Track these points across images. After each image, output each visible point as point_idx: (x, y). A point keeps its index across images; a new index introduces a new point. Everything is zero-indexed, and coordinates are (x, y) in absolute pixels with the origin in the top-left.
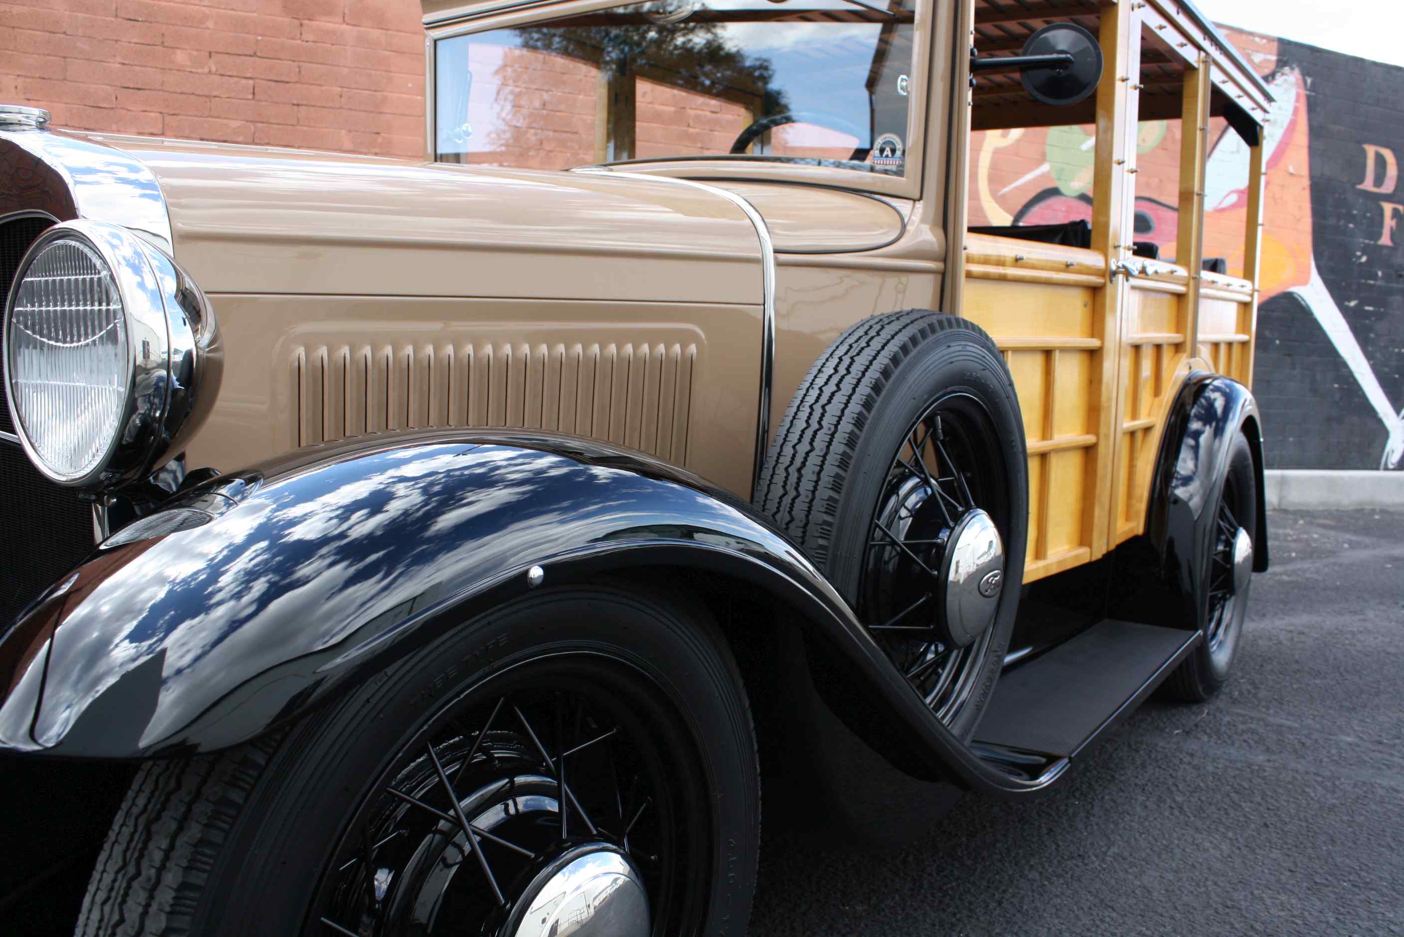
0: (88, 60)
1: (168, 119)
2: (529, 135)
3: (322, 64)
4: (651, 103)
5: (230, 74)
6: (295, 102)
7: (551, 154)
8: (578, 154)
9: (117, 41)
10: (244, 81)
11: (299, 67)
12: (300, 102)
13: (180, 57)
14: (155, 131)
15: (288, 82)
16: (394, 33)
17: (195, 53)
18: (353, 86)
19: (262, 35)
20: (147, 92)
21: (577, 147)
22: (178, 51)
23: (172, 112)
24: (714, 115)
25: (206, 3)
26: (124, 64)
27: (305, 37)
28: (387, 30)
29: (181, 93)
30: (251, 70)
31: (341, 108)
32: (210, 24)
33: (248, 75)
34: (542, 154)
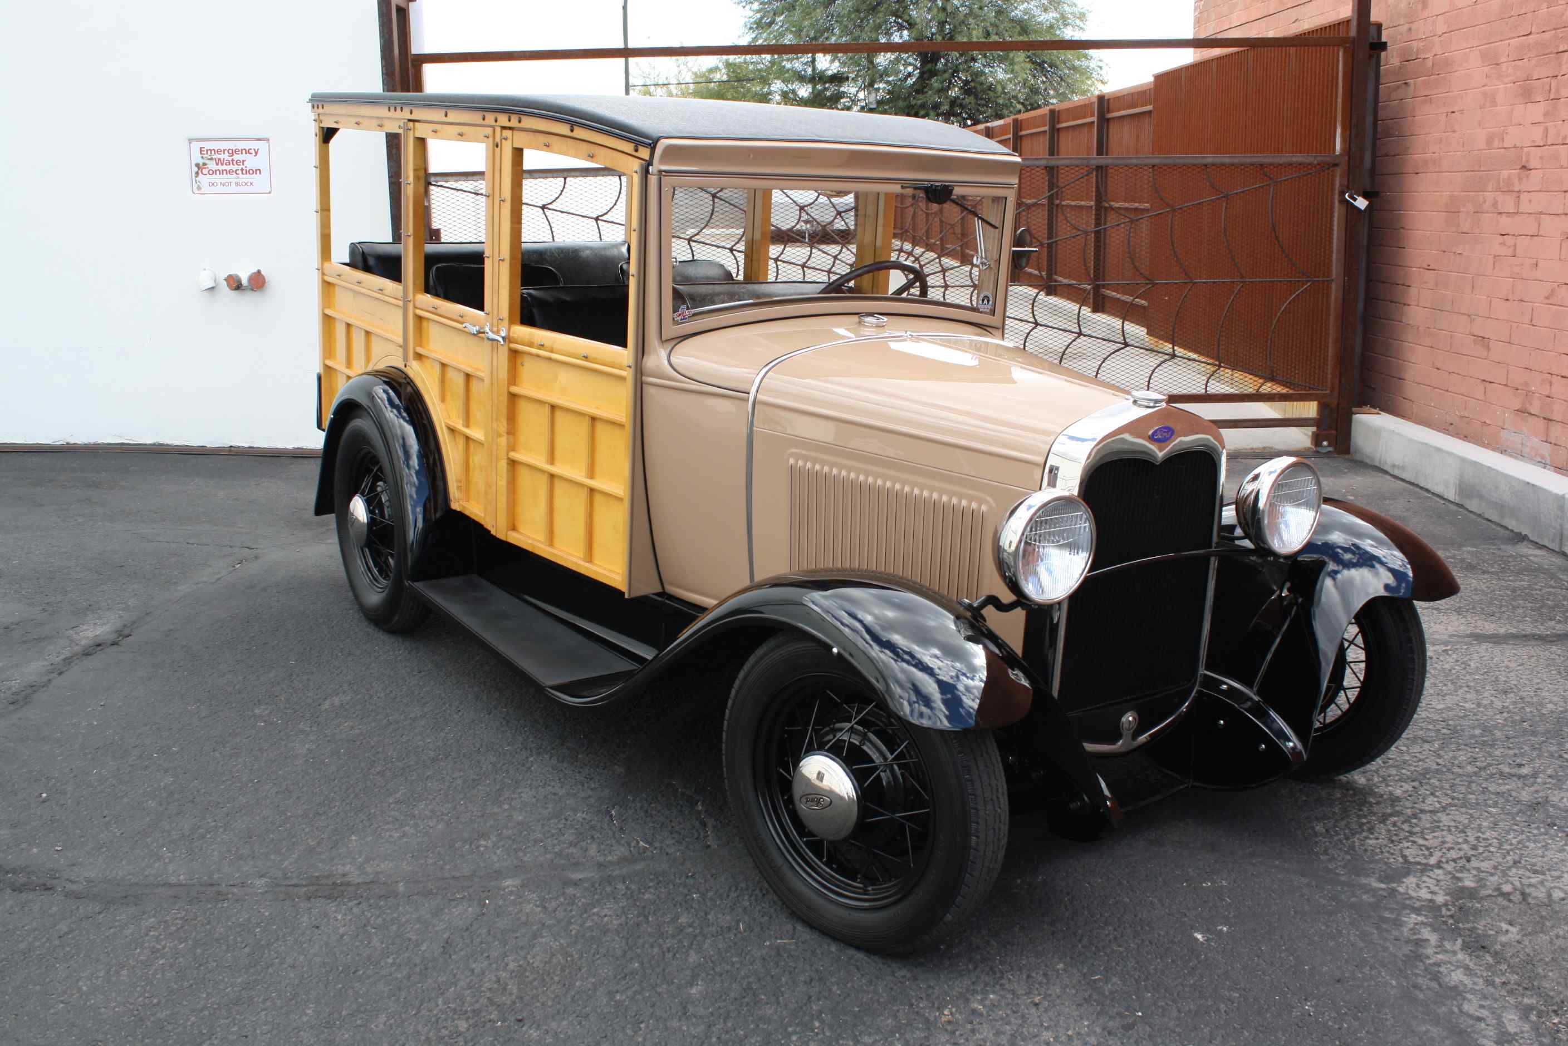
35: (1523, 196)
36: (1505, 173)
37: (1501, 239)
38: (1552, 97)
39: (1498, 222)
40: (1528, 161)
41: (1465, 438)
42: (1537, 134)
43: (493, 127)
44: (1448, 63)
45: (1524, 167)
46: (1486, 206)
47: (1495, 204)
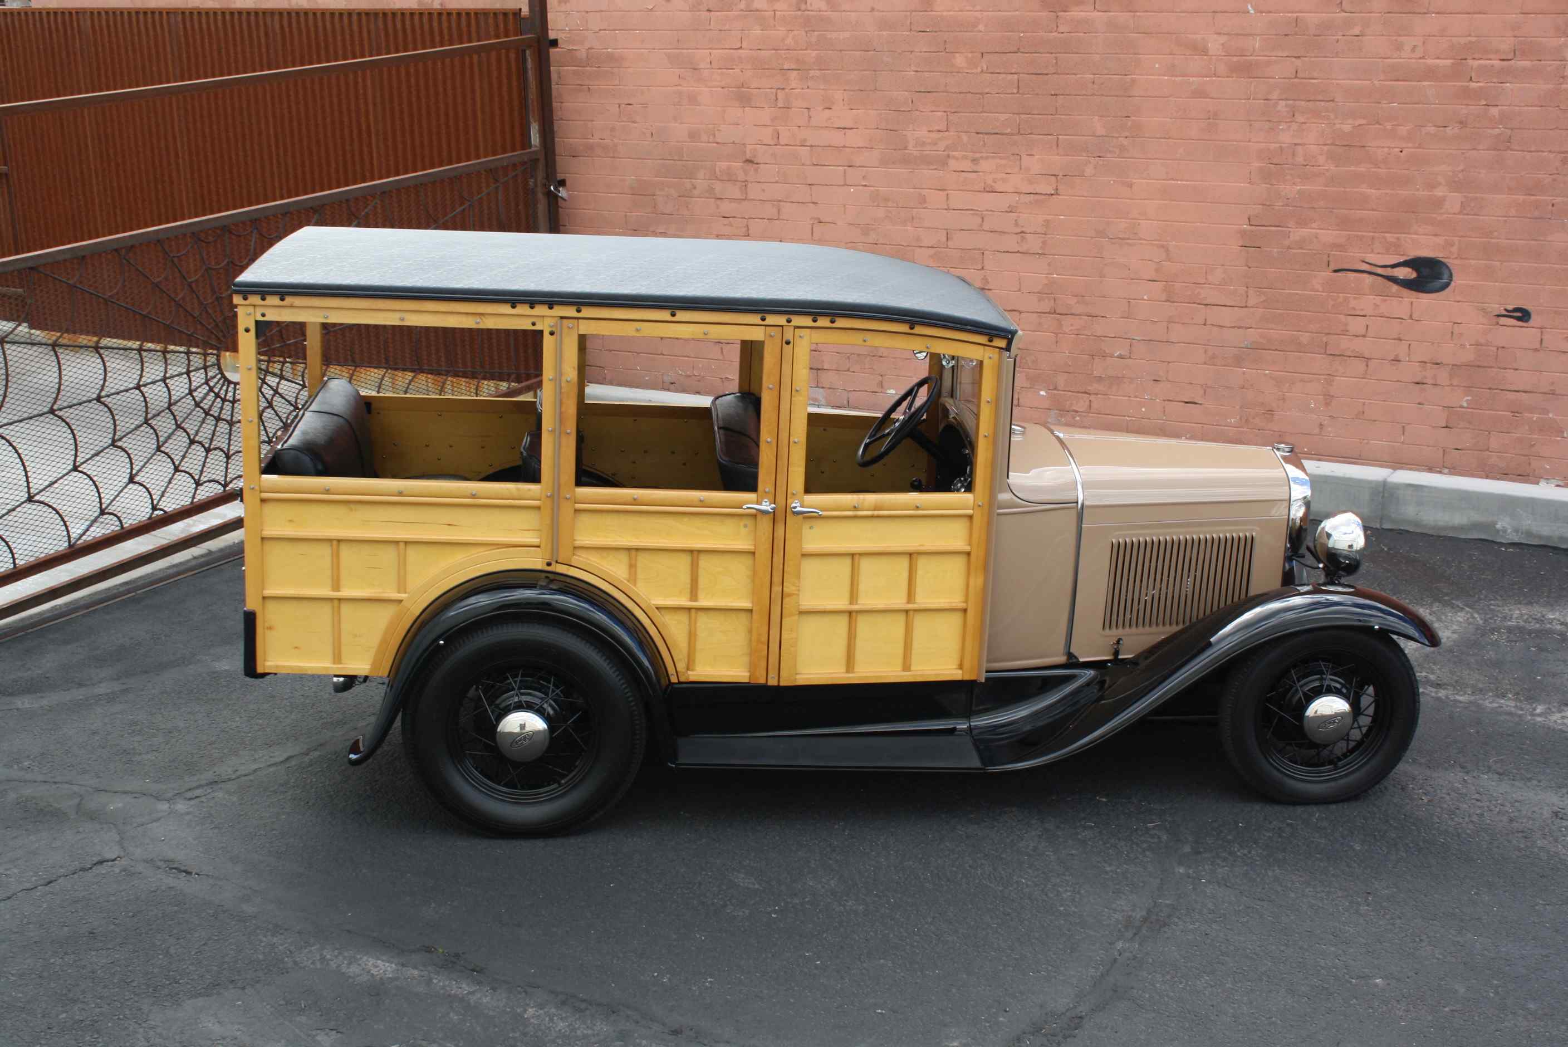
0: (892, 71)
1: (951, 117)
2: (1279, 108)
3: (1077, 53)
4: (1423, 58)
5: (998, 71)
6: (1053, 93)
7: (1304, 126)
8: (1334, 124)
9: (912, 52)
10: (1010, 77)
11: (1056, 58)
12: (1057, 92)
13: (959, 60)
14: (943, 127)
15: (1047, 74)
16: (1141, 14)
17: (970, 55)
18: (1106, 72)
19: (1023, 32)
20: (935, 94)
21: (1332, 116)
22: (957, 55)
23: (953, 111)
24: (1505, 63)
25: (978, 8)
26: (917, 71)
27: (1061, 29)
28: (1136, 12)
29: (960, 93)
30: (1015, 66)
31: (1093, 95)
32: (981, 27)
33: (1013, 71)
34: (1294, 126)
35: (749, 185)
36: (723, 165)
37: (726, 221)
38: (780, 105)
39: (718, 207)
40: (755, 157)
41: (698, 393)
42: (766, 135)
43: (782, 326)
44: (611, 57)
45: (749, 161)
46: (696, 192)
47: (711, 190)
